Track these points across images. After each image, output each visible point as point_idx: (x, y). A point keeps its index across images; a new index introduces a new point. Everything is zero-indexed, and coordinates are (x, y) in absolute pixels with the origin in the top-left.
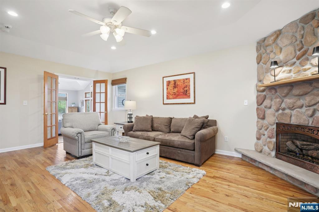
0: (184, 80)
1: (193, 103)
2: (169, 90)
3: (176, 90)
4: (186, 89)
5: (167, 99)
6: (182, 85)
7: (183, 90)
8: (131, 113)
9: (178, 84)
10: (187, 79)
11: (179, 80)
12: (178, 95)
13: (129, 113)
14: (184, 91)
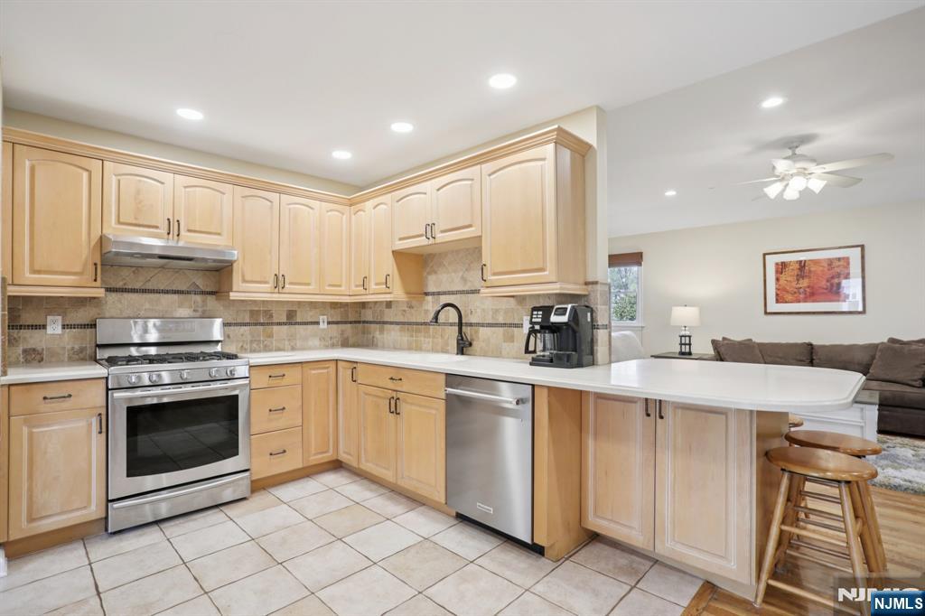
0: (830, 262)
1: (860, 313)
2: (782, 282)
3: (804, 283)
4: (836, 281)
5: (777, 301)
6: (823, 271)
7: (828, 284)
8: (687, 333)
9: (812, 269)
10: (839, 259)
11: (816, 262)
12: (812, 294)
13: (683, 333)
14: (832, 285)
